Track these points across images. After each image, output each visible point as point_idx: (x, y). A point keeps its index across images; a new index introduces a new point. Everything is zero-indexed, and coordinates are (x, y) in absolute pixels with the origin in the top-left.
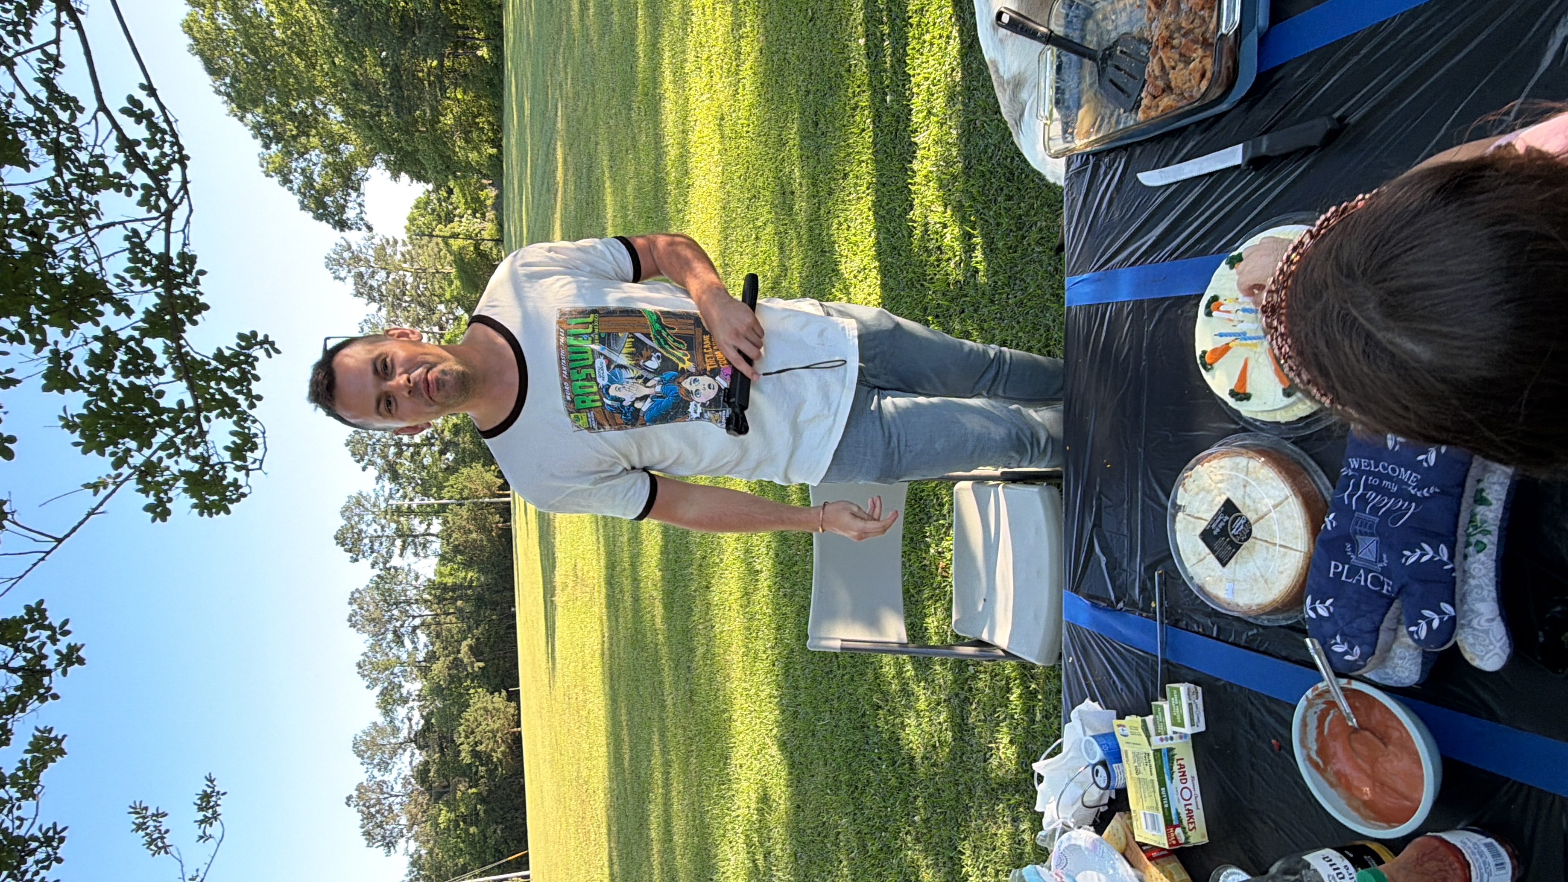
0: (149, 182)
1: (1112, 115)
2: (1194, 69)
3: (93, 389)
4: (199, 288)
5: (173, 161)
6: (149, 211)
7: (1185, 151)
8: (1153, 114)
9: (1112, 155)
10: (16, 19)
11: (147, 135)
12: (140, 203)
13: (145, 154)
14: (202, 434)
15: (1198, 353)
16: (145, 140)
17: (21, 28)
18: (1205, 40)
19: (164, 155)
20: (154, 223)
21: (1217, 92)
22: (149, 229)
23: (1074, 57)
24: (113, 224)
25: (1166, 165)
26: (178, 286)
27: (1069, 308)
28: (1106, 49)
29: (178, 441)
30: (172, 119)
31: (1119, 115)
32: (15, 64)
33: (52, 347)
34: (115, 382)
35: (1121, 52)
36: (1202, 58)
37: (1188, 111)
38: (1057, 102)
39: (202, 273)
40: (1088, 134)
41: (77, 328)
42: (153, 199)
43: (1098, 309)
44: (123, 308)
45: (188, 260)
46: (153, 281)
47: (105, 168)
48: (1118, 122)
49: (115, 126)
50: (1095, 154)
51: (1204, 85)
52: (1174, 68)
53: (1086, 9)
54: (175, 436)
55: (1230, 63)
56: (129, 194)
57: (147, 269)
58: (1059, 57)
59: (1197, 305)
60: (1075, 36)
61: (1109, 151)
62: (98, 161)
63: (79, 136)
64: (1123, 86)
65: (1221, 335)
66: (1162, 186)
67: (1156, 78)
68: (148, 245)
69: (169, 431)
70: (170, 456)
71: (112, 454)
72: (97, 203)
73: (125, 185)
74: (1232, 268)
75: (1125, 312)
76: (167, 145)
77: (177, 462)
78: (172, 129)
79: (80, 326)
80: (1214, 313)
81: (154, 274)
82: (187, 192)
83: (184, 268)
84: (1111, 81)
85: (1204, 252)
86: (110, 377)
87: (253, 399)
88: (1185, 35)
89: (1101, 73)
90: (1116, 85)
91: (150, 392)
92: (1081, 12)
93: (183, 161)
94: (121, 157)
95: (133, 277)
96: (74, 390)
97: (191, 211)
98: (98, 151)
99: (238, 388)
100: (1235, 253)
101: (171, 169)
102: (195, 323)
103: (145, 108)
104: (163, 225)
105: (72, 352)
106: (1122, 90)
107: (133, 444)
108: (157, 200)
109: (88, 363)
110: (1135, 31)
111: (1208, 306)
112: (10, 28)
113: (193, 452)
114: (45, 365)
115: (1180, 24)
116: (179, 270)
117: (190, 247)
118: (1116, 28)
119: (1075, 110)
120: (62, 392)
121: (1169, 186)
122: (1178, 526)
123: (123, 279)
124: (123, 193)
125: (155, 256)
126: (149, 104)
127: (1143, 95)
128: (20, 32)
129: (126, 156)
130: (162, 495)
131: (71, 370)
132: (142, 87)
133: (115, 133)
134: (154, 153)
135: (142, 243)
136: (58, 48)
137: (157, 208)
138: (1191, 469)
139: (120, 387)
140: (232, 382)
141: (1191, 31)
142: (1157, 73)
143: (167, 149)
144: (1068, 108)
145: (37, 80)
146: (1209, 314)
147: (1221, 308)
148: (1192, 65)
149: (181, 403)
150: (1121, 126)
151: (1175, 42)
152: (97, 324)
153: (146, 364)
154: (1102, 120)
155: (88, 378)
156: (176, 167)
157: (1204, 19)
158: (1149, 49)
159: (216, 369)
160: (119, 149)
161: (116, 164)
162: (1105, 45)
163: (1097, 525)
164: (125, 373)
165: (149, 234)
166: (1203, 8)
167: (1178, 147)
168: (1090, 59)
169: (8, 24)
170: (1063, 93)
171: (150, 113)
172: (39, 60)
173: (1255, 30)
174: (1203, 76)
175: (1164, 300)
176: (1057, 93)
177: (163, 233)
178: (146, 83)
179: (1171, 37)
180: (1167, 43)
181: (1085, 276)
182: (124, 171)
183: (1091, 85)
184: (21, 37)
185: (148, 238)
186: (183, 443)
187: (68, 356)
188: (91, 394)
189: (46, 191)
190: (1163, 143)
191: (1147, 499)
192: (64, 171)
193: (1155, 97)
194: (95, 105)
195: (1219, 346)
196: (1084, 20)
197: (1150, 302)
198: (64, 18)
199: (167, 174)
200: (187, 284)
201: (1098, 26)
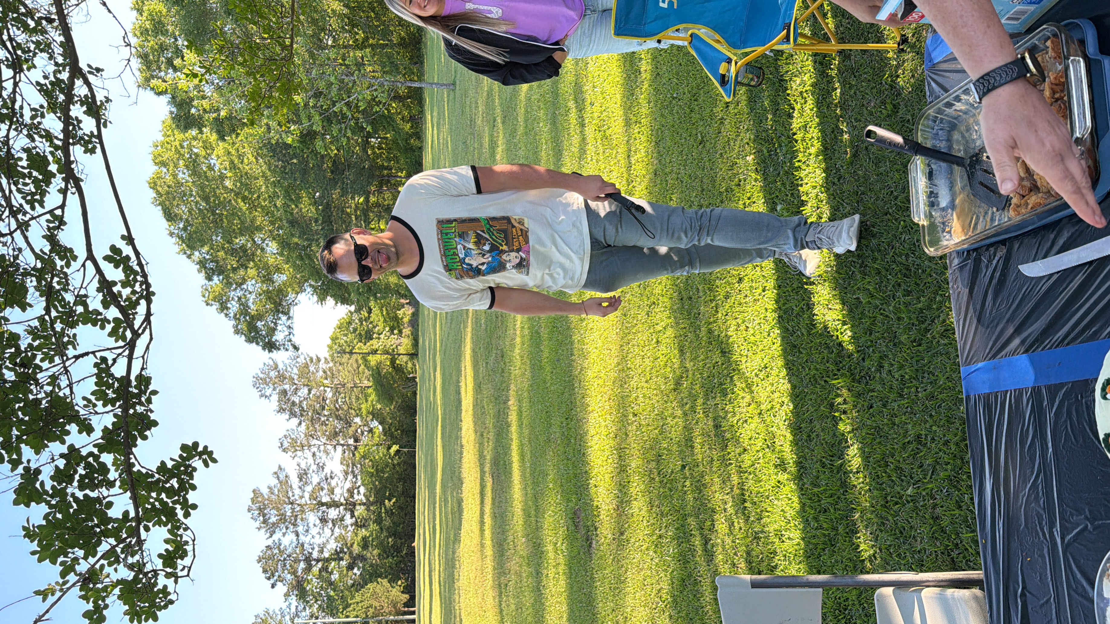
0: (120, 316)
1: (986, 213)
3: (53, 502)
4: (151, 406)
5: (141, 297)
6: (116, 341)
7: (1061, 242)
8: (1024, 211)
9: (992, 250)
10: (34, 190)
11: (121, 276)
12: (110, 335)
13: (120, 292)
14: (140, 542)
15: (1101, 436)
16: (120, 281)
17: (37, 197)
19: (134, 292)
20: (120, 351)
22: (115, 356)
23: (944, 165)
24: (87, 354)
25: (1045, 257)
26: (133, 406)
27: (968, 397)
28: (973, 156)
29: (119, 550)
30: (144, 262)
31: (993, 213)
32: (29, 225)
33: (25, 464)
34: (73, 495)
37: (1056, 207)
38: (932, 205)
39: (155, 393)
40: (966, 231)
41: (48, 447)
42: (121, 330)
43: (996, 397)
44: (87, 428)
45: (144, 381)
46: (112, 402)
47: (85, 305)
48: (992, 220)
49: (99, 271)
50: (975, 250)
53: (950, 122)
54: (117, 546)
56: (103, 327)
57: (109, 392)
58: (929, 165)
59: (1094, 391)
60: (942, 146)
61: (989, 246)
62: (82, 300)
63: (67, 280)
64: (991, 186)
66: (1044, 277)
68: (113, 370)
69: (112, 541)
70: (110, 564)
71: (62, 564)
72: (75, 335)
73: (101, 320)
75: (1025, 399)
76: (138, 285)
77: (116, 570)
78: (143, 271)
79: (49, 444)
81: (114, 396)
82: (149, 323)
83: (140, 390)
84: (982, 184)
85: (1094, 337)
86: (69, 491)
87: (189, 508)
89: (971, 177)
90: (986, 187)
91: (101, 504)
92: (946, 126)
93: (149, 296)
94: (100, 297)
95: (97, 399)
96: (38, 503)
97: (151, 339)
98: (83, 292)
99: (176, 498)
101: (139, 304)
102: (145, 438)
103: (124, 255)
104: (127, 353)
105: (41, 468)
106: (992, 191)
107: (81, 553)
108: (125, 330)
109: (52, 478)
111: (1103, 389)
112: (29, 197)
113: (130, 560)
114: (17, 481)
116: (136, 391)
117: (148, 371)
119: (950, 211)
120: (28, 505)
121: (1051, 275)
123: (89, 401)
124: (98, 326)
125: (117, 379)
126: (127, 250)
128: (36, 200)
129: (104, 296)
130: (100, 602)
131: (38, 485)
132: (123, 237)
133: (97, 276)
134: (126, 292)
135: (108, 368)
136: (63, 212)
137: (124, 338)
139: (76, 499)
140: (171, 492)
143: (137, 288)
144: (943, 209)
145: (43, 237)
146: (1104, 397)
149: (126, 513)
150: (996, 223)
152: (63, 442)
153: (100, 478)
154: (978, 218)
155: (51, 492)
156: (143, 302)
159: (159, 480)
160: (99, 290)
162: (972, 152)
164: (81, 488)
165: (115, 360)
167: (1055, 238)
168: (958, 165)
169: (28, 194)
170: (936, 196)
171: (128, 258)
172: (48, 221)
175: (1062, 385)
176: (929, 197)
177: (126, 360)
178: (126, 234)
181: (980, 365)
182: (101, 309)
183: (963, 188)
184: (37, 205)
185: (113, 365)
186: (122, 552)
187: (38, 472)
188: (51, 506)
189: (36, 327)
190: (1039, 236)
191: (1073, 593)
192: (52, 310)
193: (1024, 197)
194: (85, 255)
196: (949, 131)
197: (1049, 388)
198: (69, 186)
199: (135, 309)
200: (141, 404)
201: (963, 137)
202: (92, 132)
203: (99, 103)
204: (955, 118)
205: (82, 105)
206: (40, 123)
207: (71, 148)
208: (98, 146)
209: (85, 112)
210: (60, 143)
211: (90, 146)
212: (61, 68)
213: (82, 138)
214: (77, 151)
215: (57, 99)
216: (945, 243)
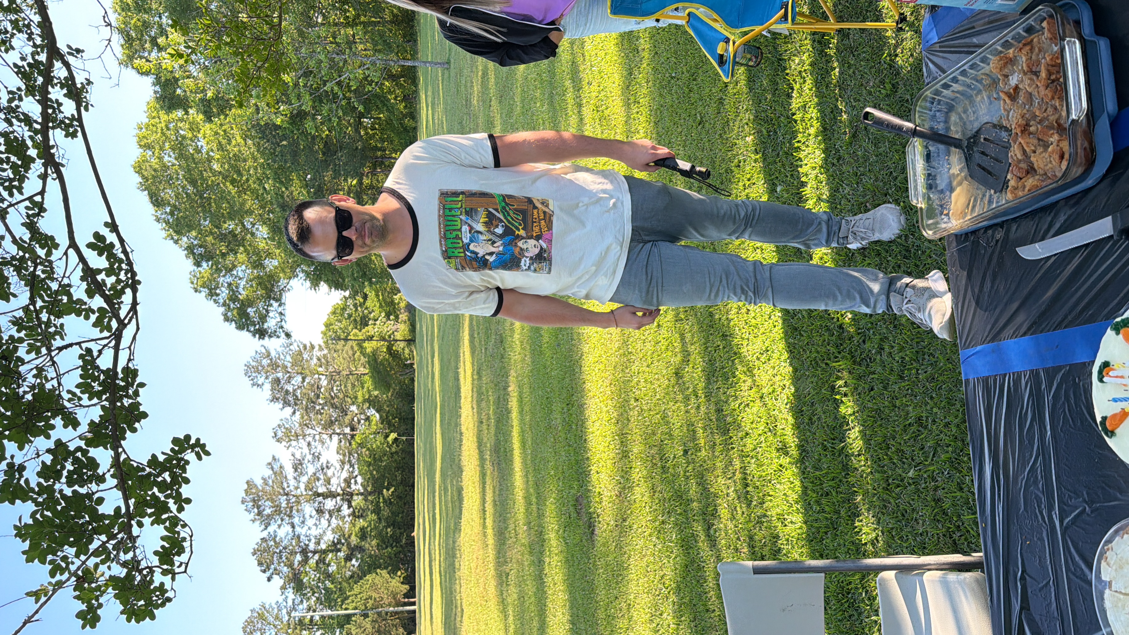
0: (105, 306)
1: (984, 195)
2: (1053, 151)
3: (40, 499)
4: (139, 399)
5: (127, 286)
6: (101, 331)
7: (1057, 226)
8: (1021, 194)
9: (990, 232)
10: (12, 176)
11: (105, 264)
12: (95, 325)
13: (103, 281)
14: (133, 539)
15: (1099, 419)
16: (104, 269)
17: (16, 183)
18: (1059, 125)
19: (119, 281)
20: (106, 342)
21: (1077, 171)
22: (101, 347)
23: (942, 147)
24: (71, 345)
25: (1043, 239)
26: (120, 399)
27: (967, 381)
28: (970, 138)
29: (110, 546)
30: (129, 250)
31: (991, 195)
32: (7, 213)
33: (9, 460)
34: (61, 492)
35: (985, 139)
36: (1059, 141)
37: (1053, 189)
38: (930, 187)
39: (142, 385)
40: (963, 214)
41: (32, 442)
42: (106, 320)
43: (996, 380)
44: (71, 421)
45: (131, 373)
46: (99, 395)
47: (69, 295)
48: (990, 202)
49: (82, 259)
50: (974, 232)
51: (1064, 165)
52: (1034, 152)
53: (947, 104)
54: (108, 542)
55: (1086, 144)
56: (87, 318)
57: (95, 385)
58: (926, 147)
59: (1091, 373)
60: (940, 127)
61: (987, 228)
62: (65, 289)
63: (52, 268)
64: (989, 169)
65: (1115, 400)
66: (1042, 259)
67: (1019, 161)
68: (98, 362)
71: (51, 562)
72: (62, 326)
73: (85, 309)
74: (1118, 333)
75: (1023, 383)
76: (123, 273)
77: (108, 568)
78: (128, 258)
79: (34, 439)
80: (1105, 379)
81: (100, 388)
82: (136, 313)
83: (127, 382)
84: (979, 165)
85: (1091, 320)
86: (57, 487)
87: (182, 502)
88: (1040, 122)
89: (968, 159)
90: (984, 169)
91: (90, 500)
92: (943, 107)
93: (134, 285)
94: (84, 285)
95: (82, 392)
96: (24, 500)
97: (138, 329)
98: (66, 281)
99: (169, 492)
100: (1118, 319)
101: (124, 293)
102: (134, 430)
103: (108, 242)
104: (113, 343)
105: (26, 464)
106: (990, 173)
107: (71, 552)
108: (110, 320)
109: (38, 474)
110: (995, 121)
111: (1100, 372)
112: (7, 184)
115: (1034, 113)
116: (122, 384)
117: (134, 362)
118: (977, 119)
119: (948, 193)
120: (13, 503)
121: (1048, 258)
122: (1107, 604)
123: (75, 394)
124: (82, 317)
125: (103, 371)
126: (111, 238)
127: (1009, 177)
128: (15, 187)
129: (88, 284)
130: (94, 601)
131: (22, 482)
132: (106, 224)
133: (81, 266)
134: (110, 281)
135: (94, 360)
136: (43, 198)
137: (109, 328)
138: (1109, 541)
139: (65, 496)
140: (163, 486)
141: (1046, 118)
142: (1019, 156)
143: (122, 276)
144: (942, 192)
145: (23, 224)
146: (1101, 380)
147: (1111, 373)
148: (1050, 149)
149: (117, 509)
150: (994, 206)
151: (1032, 129)
152: (49, 437)
153: (89, 473)
154: (975, 200)
155: (37, 489)
156: (128, 291)
157: (1056, 109)
158: (1010, 135)
159: (150, 474)
160: (82, 279)
161: (79, 291)
162: (969, 134)
163: (1025, 607)
164: (70, 483)
165: (100, 352)
166: (1053, 98)
167: (1052, 221)
168: (956, 147)
169: (6, 180)
170: (935, 178)
171: (112, 245)
172: (27, 208)
173: (1105, 114)
174: (1062, 157)
175: (1059, 368)
176: (928, 179)
177: (112, 351)
178: (110, 221)
179: (1028, 125)
180: (1025, 129)
181: (979, 348)
182: (85, 298)
183: (961, 170)
184: (15, 191)
185: (98, 356)
186: (114, 549)
187: (22, 468)
188: (38, 504)
189: (20, 318)
190: (1036, 219)
191: (1071, 576)
193: (1021, 179)
194: (67, 243)
195: (1118, 410)
196: (947, 113)
197: (1046, 371)
198: (49, 172)
199: (120, 298)
200: (128, 396)
201: (961, 118)
202: (73, 115)
203: (79, 86)
204: (953, 100)
205: (62, 88)
206: (18, 107)
207: (51, 132)
208: (79, 129)
209: (65, 95)
210: (38, 127)
211: (71, 130)
212: (39, 50)
213: (62, 122)
214: (57, 136)
215: (35, 81)
216: (943, 226)
